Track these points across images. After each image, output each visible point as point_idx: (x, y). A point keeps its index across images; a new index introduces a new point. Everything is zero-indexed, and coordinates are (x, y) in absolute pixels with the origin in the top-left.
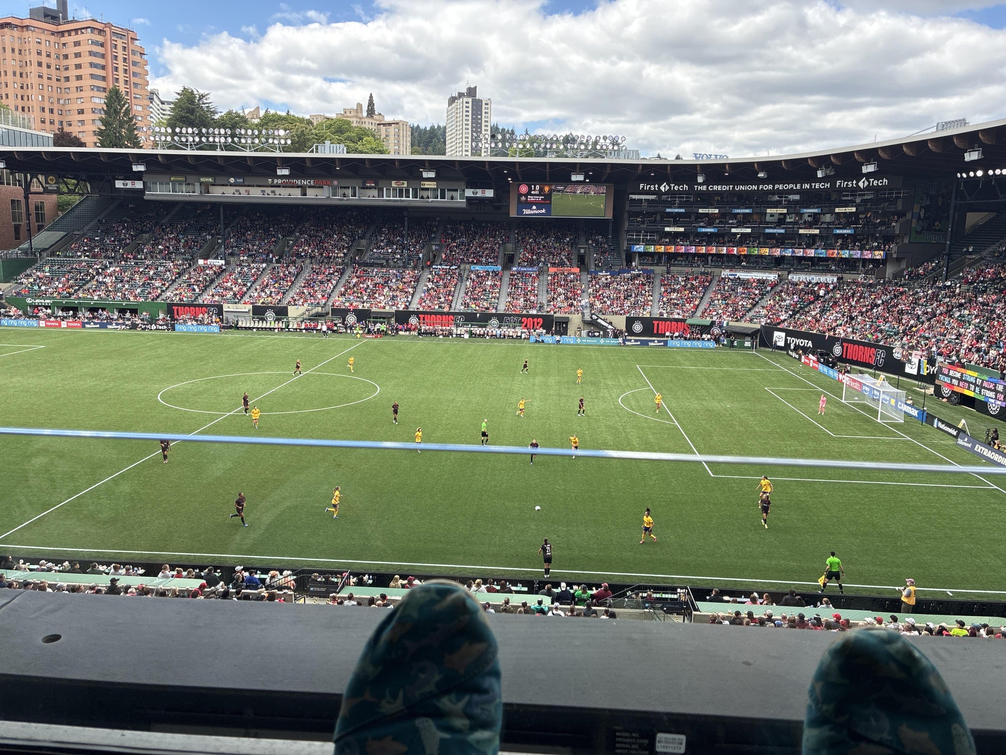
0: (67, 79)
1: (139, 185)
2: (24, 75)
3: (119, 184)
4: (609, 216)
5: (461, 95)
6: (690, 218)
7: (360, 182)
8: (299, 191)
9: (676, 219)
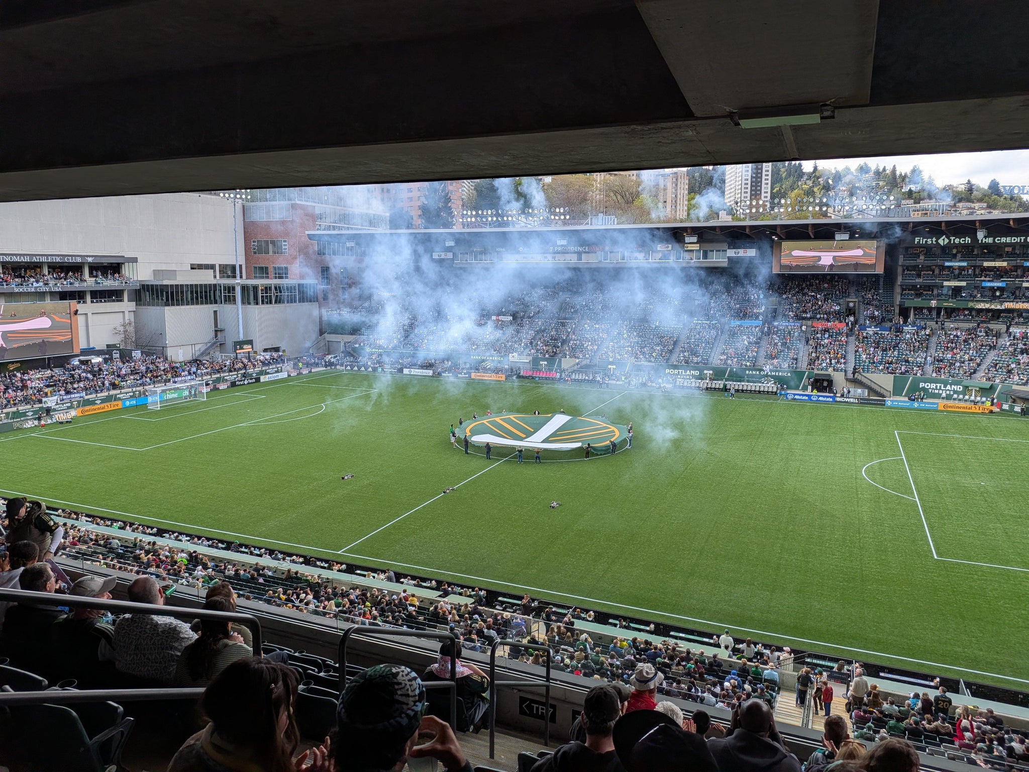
1: (450, 256)
3: (435, 256)
4: (880, 270)
6: (972, 273)
8: (575, 256)
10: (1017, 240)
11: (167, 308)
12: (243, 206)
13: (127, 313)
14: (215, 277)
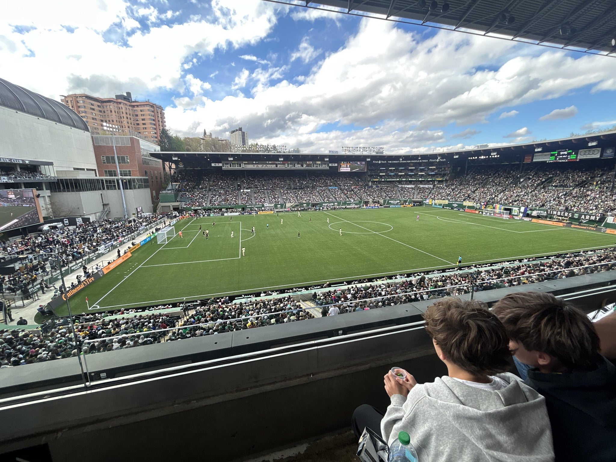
0: (138, 124)
1: (220, 165)
2: (120, 122)
3: (213, 165)
4: (366, 171)
5: (237, 130)
6: (386, 171)
7: (297, 162)
8: (275, 165)
9: (382, 171)
10: (397, 162)
11: (81, 193)
12: (92, 137)
13: (46, 197)
14: (96, 176)
